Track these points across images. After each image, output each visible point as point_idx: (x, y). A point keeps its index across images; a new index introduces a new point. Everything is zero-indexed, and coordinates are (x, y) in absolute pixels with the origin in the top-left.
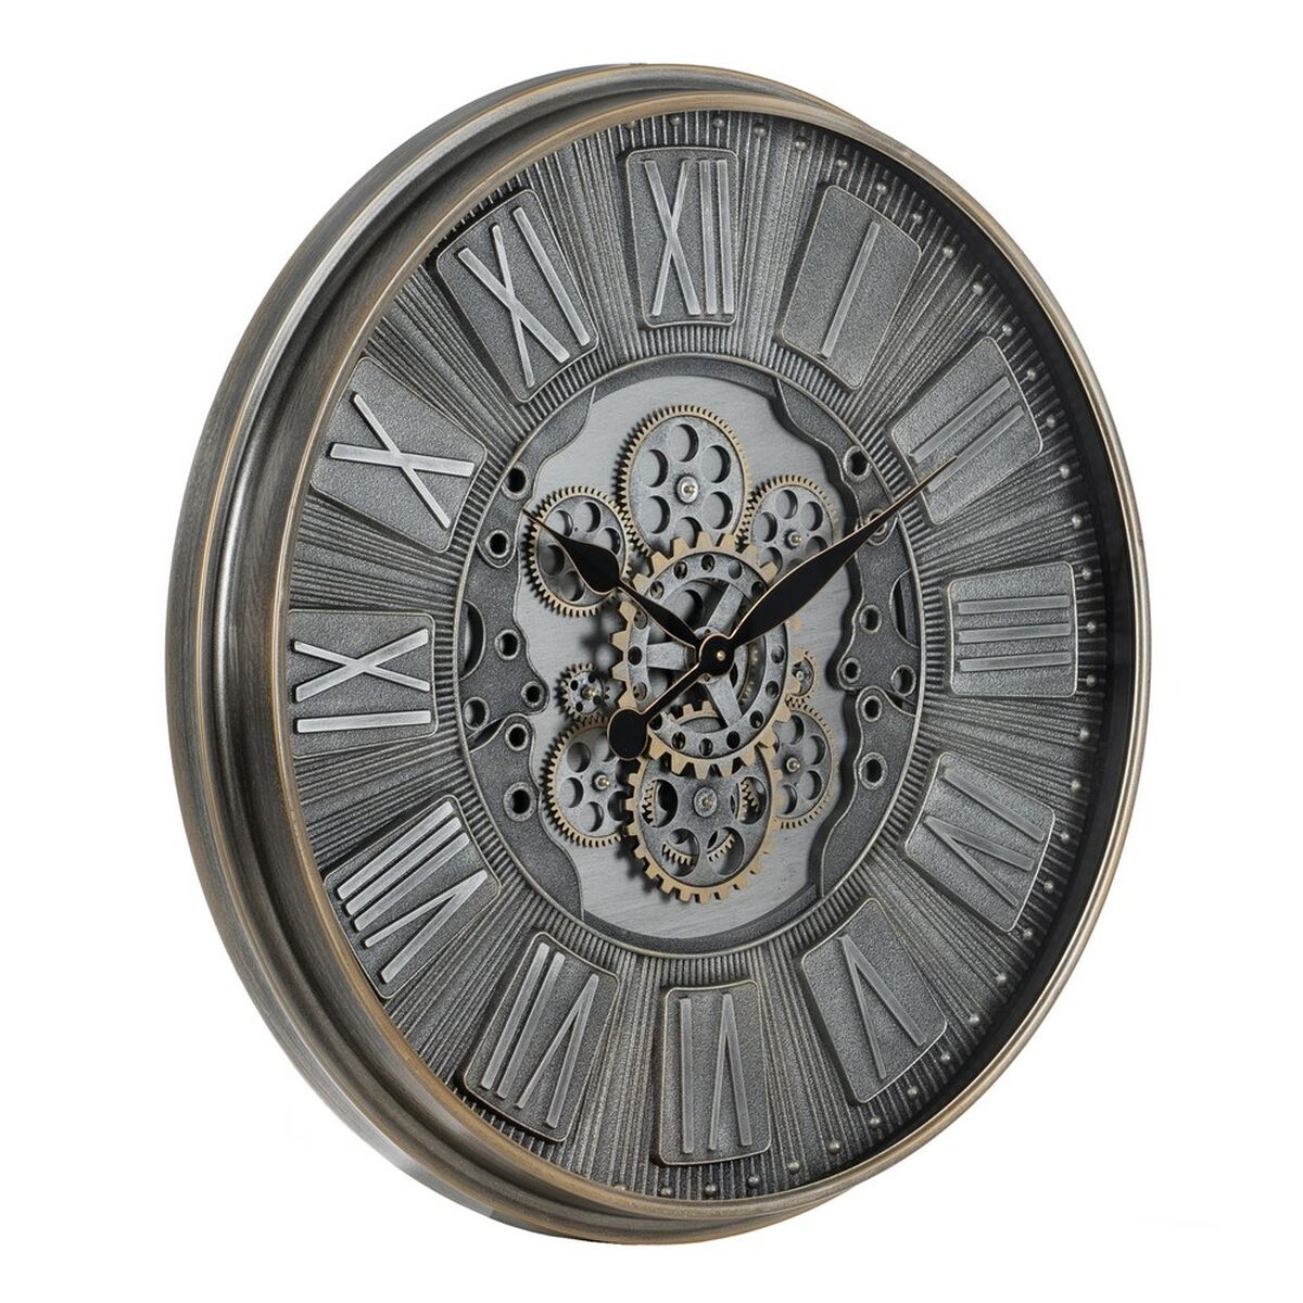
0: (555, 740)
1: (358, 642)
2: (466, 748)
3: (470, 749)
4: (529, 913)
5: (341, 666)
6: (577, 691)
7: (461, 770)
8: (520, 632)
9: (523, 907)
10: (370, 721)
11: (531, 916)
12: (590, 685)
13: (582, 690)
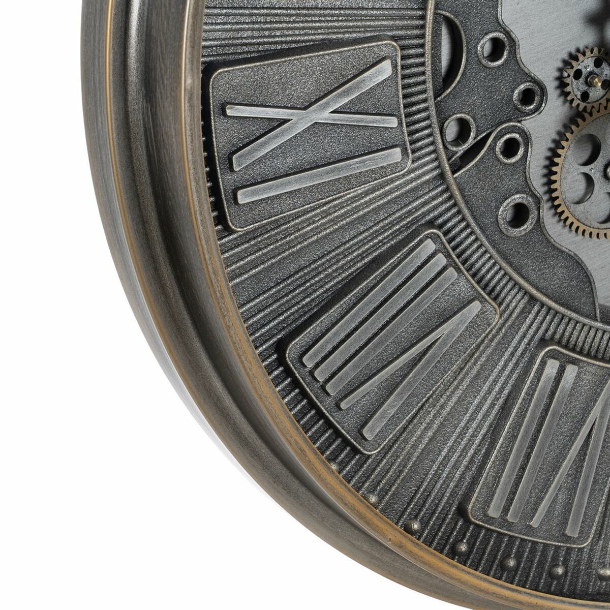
0: (559, 133)
1: (306, 87)
2: (449, 173)
3: (454, 172)
4: (534, 327)
5: (285, 121)
6: (581, 80)
7: (446, 196)
8: (508, 34)
9: (528, 321)
10: (327, 173)
11: (538, 328)
12: (596, 70)
13: (587, 78)
